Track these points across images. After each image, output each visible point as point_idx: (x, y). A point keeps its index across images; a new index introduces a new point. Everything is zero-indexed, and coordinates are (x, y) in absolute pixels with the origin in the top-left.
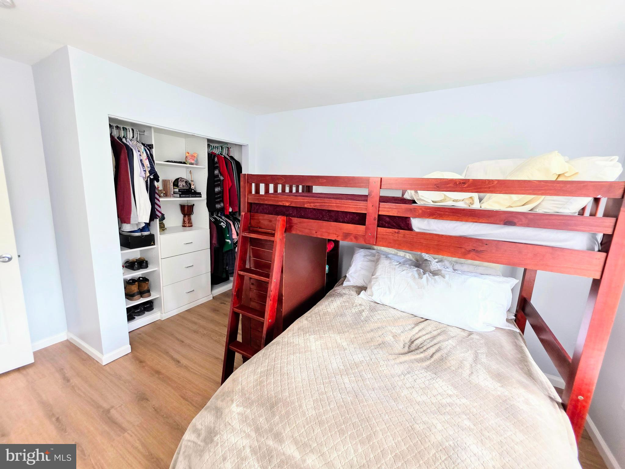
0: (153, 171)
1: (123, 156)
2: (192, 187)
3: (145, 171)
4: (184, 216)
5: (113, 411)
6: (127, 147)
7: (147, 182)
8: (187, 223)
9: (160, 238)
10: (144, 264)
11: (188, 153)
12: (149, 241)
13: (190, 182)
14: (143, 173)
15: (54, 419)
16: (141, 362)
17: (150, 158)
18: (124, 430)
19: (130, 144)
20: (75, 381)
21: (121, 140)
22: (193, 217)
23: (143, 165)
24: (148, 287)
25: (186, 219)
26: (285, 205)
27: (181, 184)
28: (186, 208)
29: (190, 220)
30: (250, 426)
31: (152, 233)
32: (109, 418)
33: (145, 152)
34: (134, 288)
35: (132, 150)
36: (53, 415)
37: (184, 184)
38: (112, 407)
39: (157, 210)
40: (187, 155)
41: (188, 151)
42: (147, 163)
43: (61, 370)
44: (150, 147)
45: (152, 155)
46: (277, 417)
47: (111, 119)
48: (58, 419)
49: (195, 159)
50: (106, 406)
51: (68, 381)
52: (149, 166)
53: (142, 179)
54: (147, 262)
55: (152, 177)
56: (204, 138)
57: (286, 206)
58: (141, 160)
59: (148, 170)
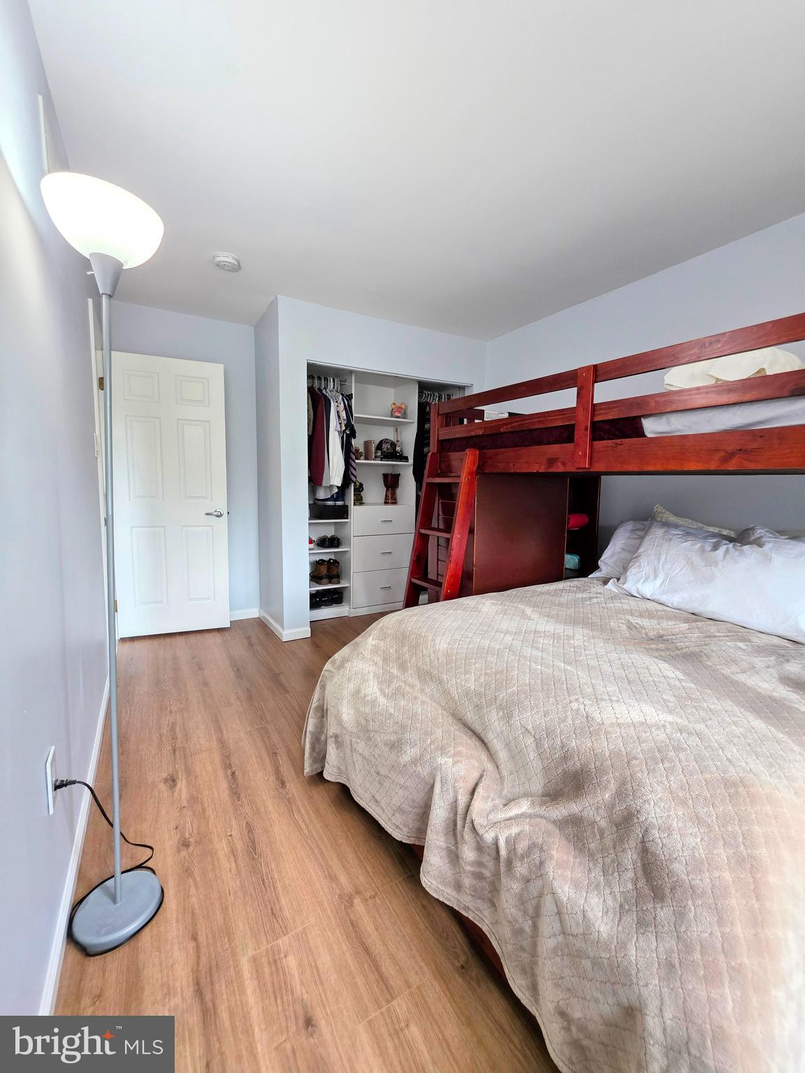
0: (349, 425)
1: (321, 407)
2: (398, 449)
3: (340, 424)
4: (387, 490)
5: (282, 677)
6: (325, 397)
7: (342, 438)
8: (391, 499)
9: (355, 510)
10: (336, 542)
11: (394, 404)
12: (343, 513)
13: (396, 442)
14: (339, 426)
15: (235, 669)
16: (317, 646)
17: (348, 409)
18: (286, 691)
19: (329, 394)
20: (257, 648)
21: (321, 391)
22: (398, 491)
23: (339, 417)
24: (337, 572)
25: (389, 495)
26: (478, 434)
27: (385, 447)
28: (390, 478)
29: (394, 494)
30: (380, 656)
31: (346, 504)
32: (277, 680)
33: (342, 403)
34: (324, 570)
35: (330, 401)
36: (236, 666)
37: (389, 447)
38: (282, 673)
39: (352, 473)
40: (393, 406)
41: (396, 402)
42: (343, 415)
43: (248, 638)
44: (349, 397)
45: (350, 407)
46: (407, 647)
47: (309, 365)
48: (238, 669)
49: (403, 412)
50: (277, 671)
51: (252, 646)
52: (345, 418)
53: (337, 433)
54: (338, 539)
55: (348, 432)
56: (414, 380)
57: (479, 436)
58: (338, 412)
59: (344, 423)
